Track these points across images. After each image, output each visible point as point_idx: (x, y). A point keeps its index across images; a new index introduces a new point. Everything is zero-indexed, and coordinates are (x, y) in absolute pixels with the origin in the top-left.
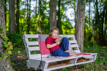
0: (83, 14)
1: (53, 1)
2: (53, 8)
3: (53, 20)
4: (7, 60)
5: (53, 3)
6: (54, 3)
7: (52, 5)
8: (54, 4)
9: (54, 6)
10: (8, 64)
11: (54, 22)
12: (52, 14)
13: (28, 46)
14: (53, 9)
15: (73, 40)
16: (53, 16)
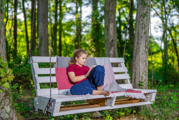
0: (145, 22)
1: (110, 4)
2: (110, 15)
3: (110, 37)
4: (6, 98)
5: (109, 6)
6: (111, 6)
7: (108, 9)
8: (111, 8)
9: (112, 11)
10: (8, 105)
11: (112, 41)
12: (109, 26)
13: (36, 76)
14: (110, 18)
15: (121, 66)
16: (110, 29)
